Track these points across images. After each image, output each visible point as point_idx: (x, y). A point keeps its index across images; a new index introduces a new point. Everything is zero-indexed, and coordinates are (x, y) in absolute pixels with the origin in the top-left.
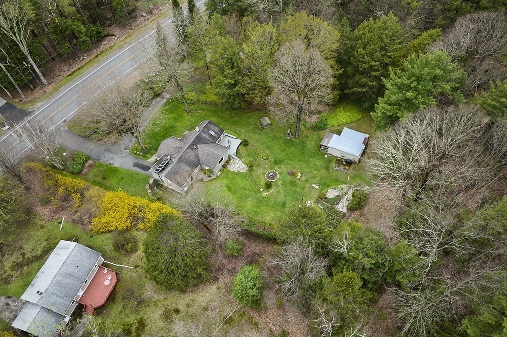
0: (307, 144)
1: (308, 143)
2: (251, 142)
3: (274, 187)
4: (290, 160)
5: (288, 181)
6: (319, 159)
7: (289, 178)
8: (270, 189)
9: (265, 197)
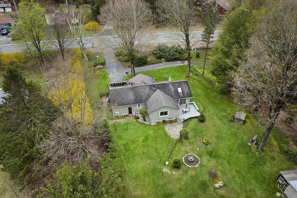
0: (265, 164)
1: (268, 164)
2: (208, 123)
3: (180, 172)
4: (229, 163)
5: (201, 179)
6: (265, 190)
7: (206, 177)
8: (175, 169)
9: (162, 173)
